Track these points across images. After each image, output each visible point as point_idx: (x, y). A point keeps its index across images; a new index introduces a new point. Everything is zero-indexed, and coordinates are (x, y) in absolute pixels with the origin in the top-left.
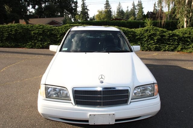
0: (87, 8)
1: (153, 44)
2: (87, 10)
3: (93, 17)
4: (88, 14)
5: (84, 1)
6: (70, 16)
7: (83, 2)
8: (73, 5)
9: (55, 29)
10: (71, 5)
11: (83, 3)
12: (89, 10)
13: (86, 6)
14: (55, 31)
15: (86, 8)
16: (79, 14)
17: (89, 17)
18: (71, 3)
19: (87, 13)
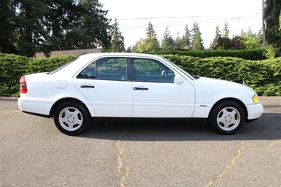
0: (122, 36)
12: (124, 38)
13: (120, 33)
19: (122, 43)
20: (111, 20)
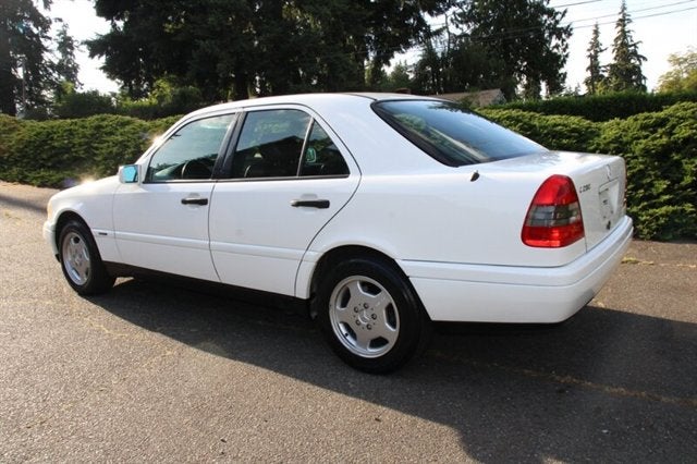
0: (639, 53)
1: (667, 197)
2: (639, 57)
4: (640, 77)
5: (624, 26)
7: (620, 28)
11: (623, 31)
12: (645, 59)
13: (634, 45)
15: (635, 53)
16: (606, 75)
17: (645, 89)
18: (546, 35)
19: (636, 71)
20: (563, 15)
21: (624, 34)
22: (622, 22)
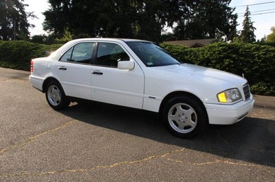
2: (253, 28)
3: (263, 39)
4: (253, 35)
6: (224, 37)
7: (246, 16)
8: (230, 21)
9: (191, 51)
10: (226, 20)
14: (191, 56)
15: (251, 26)
16: (239, 35)
17: (255, 40)
18: (227, 17)
19: (252, 33)
21: (247, 19)
22: (247, 14)
